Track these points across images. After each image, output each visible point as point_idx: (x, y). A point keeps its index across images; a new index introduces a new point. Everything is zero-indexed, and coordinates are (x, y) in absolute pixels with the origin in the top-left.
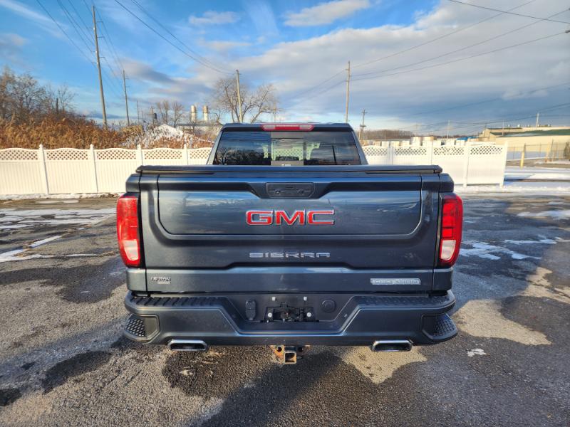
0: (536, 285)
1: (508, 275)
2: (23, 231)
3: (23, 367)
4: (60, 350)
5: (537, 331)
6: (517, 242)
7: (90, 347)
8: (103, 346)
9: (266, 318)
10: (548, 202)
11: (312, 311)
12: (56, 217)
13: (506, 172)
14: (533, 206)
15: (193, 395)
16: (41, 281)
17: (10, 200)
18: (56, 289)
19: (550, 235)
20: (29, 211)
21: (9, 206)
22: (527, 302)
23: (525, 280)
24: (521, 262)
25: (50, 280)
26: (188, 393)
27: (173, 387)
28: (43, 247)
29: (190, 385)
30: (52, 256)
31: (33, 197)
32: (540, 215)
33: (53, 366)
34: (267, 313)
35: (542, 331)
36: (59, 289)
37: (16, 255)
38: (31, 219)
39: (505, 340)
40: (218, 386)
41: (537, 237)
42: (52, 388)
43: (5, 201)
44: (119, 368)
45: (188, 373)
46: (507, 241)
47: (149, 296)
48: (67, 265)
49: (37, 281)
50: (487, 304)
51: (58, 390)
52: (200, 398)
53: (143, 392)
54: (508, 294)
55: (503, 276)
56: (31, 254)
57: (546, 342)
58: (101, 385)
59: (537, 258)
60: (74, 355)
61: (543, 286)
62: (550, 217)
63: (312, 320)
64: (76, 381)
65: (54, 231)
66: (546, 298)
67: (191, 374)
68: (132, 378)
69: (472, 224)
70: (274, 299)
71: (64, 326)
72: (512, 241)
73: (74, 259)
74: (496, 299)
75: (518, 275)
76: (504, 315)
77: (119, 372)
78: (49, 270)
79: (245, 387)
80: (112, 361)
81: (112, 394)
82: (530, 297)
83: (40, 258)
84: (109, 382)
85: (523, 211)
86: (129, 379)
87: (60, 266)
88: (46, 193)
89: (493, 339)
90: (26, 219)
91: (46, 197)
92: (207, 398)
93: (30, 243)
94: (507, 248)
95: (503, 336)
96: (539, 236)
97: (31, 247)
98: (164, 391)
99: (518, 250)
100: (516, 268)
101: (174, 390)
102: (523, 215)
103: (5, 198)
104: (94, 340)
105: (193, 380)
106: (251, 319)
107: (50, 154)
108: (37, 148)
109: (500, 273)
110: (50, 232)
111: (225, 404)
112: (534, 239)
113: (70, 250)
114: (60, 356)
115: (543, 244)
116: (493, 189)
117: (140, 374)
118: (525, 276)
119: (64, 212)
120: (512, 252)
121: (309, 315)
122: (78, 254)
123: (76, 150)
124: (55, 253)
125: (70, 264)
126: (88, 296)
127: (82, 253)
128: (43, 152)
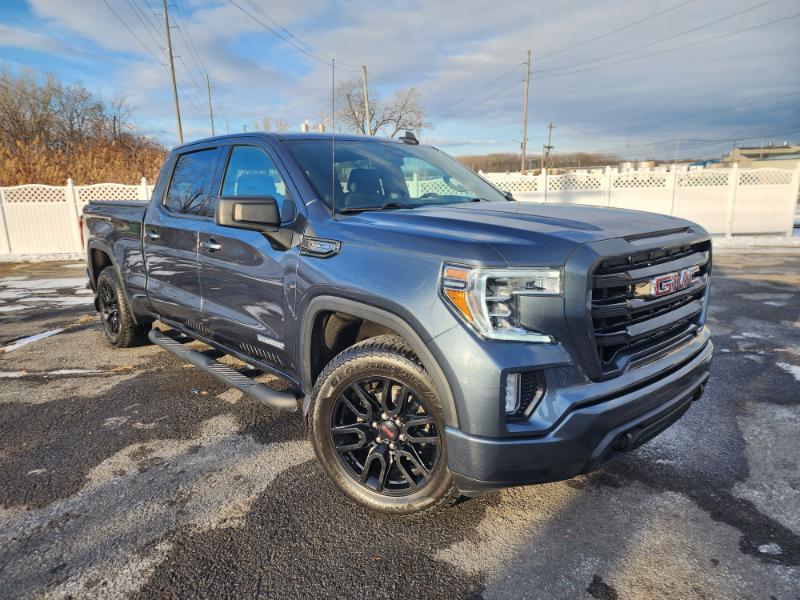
12: (77, 292)
13: (797, 214)
17: (26, 262)
20: (43, 281)
21: (21, 272)
31: (60, 258)
38: (38, 296)
43: (19, 264)
48: (39, 395)
65: (57, 320)
73: (58, 382)
87: (25, 399)
88: (80, 252)
90: (32, 295)
91: (77, 259)
103: (19, 260)
107: (83, 192)
108: (64, 183)
113: (61, 359)
116: (777, 241)
122: (70, 369)
123: (121, 186)
124: (33, 366)
125: (44, 395)
126: (35, 486)
127: (77, 368)
128: (74, 190)
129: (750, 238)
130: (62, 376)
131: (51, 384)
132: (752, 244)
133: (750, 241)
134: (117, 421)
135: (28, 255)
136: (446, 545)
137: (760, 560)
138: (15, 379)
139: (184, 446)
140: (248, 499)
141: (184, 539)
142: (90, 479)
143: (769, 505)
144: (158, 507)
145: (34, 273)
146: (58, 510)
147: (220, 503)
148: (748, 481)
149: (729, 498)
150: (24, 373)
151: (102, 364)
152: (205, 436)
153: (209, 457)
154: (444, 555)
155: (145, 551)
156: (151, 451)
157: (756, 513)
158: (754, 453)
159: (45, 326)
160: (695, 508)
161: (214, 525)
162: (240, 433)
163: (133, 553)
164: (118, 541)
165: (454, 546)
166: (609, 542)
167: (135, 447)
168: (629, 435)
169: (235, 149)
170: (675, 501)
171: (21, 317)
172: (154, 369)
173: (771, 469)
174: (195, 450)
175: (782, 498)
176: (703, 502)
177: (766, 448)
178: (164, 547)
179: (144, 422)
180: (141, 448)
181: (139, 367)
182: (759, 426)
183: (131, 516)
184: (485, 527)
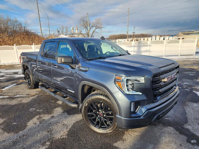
12: (19, 73)
17: (5, 65)
20: (10, 70)
21: (3, 68)
31: (13, 64)
36: (3, 120)
38: (9, 74)
43: (3, 66)
65: (14, 81)
78: (3, 106)
87: (9, 104)
88: (18, 62)
90: (7, 74)
91: (17, 64)
97: (2, 91)
103: (3, 65)
107: (18, 47)
113: (17, 93)
122: (19, 95)
123: (28, 46)
124: (10, 94)
125: (14, 102)
126: (15, 127)
127: (21, 95)
128: (16, 47)
129: (185, 56)
130: (18, 97)
131: (15, 99)
133: (185, 57)
134: (33, 109)
135: (5, 63)
136: (116, 142)
137: (191, 144)
138: (6, 98)
139: (50, 116)
140: (67, 130)
141: (52, 141)
142: (28, 125)
143: (193, 130)
144: (45, 133)
145: (7, 68)
146: (21, 134)
147: (60, 131)
148: (188, 123)
149: (183, 128)
150: (8, 97)
151: (27, 94)
152: (55, 113)
153: (56, 119)
154: (116, 145)
155: (43, 144)
156: (42, 117)
157: (190, 132)
158: (189, 116)
159: (12, 83)
160: (175, 131)
161: (59, 137)
162: (63, 112)
163: (41, 145)
164: (37, 142)
165: (118, 142)
166: (155, 140)
167: (38, 116)
168: (160, 115)
169: (60, 42)
170: (170, 129)
171: (5, 81)
172: (40, 95)
173: (193, 120)
174: (53, 117)
175: (196, 128)
176: (177, 129)
177: (192, 114)
178: (48, 143)
179: (39, 110)
180: (39, 117)
181: (36, 94)
182: (190, 108)
183: (39, 135)
184: (125, 137)
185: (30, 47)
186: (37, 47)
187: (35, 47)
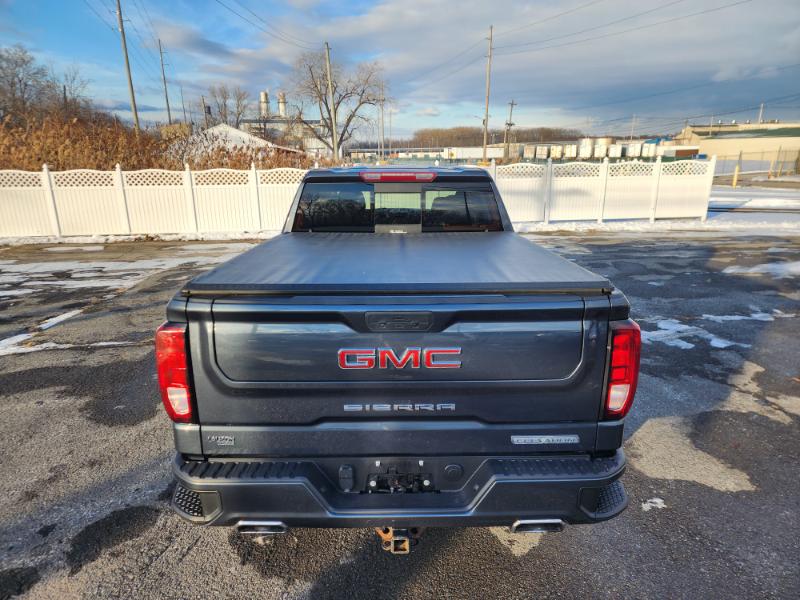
0: (741, 391)
1: (704, 375)
2: (28, 301)
3: (40, 532)
4: (89, 505)
5: (738, 468)
6: (719, 319)
7: (129, 500)
8: (147, 497)
9: (368, 487)
10: (767, 248)
11: (430, 478)
12: (74, 276)
13: (712, 196)
14: (746, 255)
15: (271, 577)
16: (58, 389)
17: (6, 245)
18: (78, 402)
19: (767, 305)
20: (35, 264)
21: (7, 256)
22: (727, 420)
23: (725, 383)
24: (723, 352)
25: (70, 388)
26: (264, 574)
27: (243, 563)
28: (58, 329)
29: (267, 561)
30: (71, 345)
31: (39, 241)
32: (754, 271)
33: (80, 530)
34: (368, 481)
35: (744, 469)
36: (82, 402)
37: (20, 344)
38: (39, 279)
39: (694, 484)
40: (305, 561)
41: (748, 309)
42: (81, 566)
44: (170, 533)
45: (264, 540)
46: (705, 316)
47: (206, 460)
48: (93, 360)
49: (52, 389)
50: (673, 425)
51: (89, 570)
52: (281, 582)
53: (203, 572)
54: (703, 408)
55: (696, 376)
56: (42, 342)
57: (748, 487)
58: (147, 560)
59: (746, 346)
60: (108, 512)
61: (750, 393)
62: (767, 275)
63: (430, 489)
64: (113, 554)
65: (71, 302)
66: (754, 413)
67: (268, 542)
68: (189, 549)
69: (658, 287)
70: (378, 463)
71: (92, 464)
72: (712, 317)
73: (102, 351)
74: (686, 417)
75: (717, 375)
76: (694, 442)
77: (169, 539)
78: (67, 369)
79: (341, 563)
80: (160, 523)
81: (162, 575)
82: (731, 413)
83: (55, 350)
84: (158, 556)
85: (731, 264)
86: (185, 550)
87: (84, 363)
88: (58, 235)
89: (678, 482)
90: (31, 279)
91: (57, 242)
92: (290, 581)
93: (39, 322)
94: (704, 328)
95: (691, 478)
96: (752, 307)
97: (40, 330)
98: (232, 570)
99: (720, 332)
100: (716, 362)
101: (245, 568)
102: (730, 271)
104: (134, 487)
105: (271, 552)
106: (347, 491)
107: (58, 177)
108: (39, 170)
109: (692, 372)
110: (66, 303)
111: (314, 592)
112: (743, 314)
113: (95, 334)
114: (89, 513)
115: (756, 321)
116: (691, 225)
117: (199, 543)
118: (726, 376)
119: (85, 266)
120: (711, 336)
121: (426, 483)
122: (106, 341)
123: (96, 172)
124: (75, 340)
126: (123, 415)
127: (111, 341)
128: (49, 176)
130: (103, 347)
131: (97, 353)
132: (669, 228)
133: (668, 225)
135: (7, 238)
138: (65, 349)
145: (21, 257)
185: (105, 177)
186: (133, 179)
187: (125, 180)
